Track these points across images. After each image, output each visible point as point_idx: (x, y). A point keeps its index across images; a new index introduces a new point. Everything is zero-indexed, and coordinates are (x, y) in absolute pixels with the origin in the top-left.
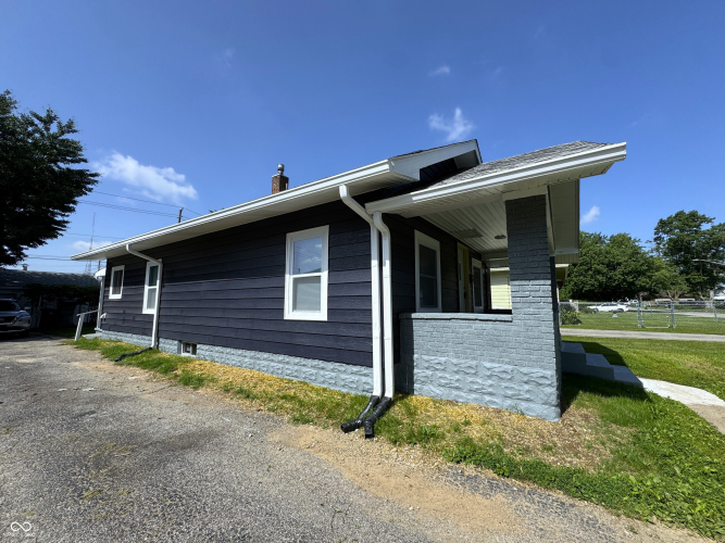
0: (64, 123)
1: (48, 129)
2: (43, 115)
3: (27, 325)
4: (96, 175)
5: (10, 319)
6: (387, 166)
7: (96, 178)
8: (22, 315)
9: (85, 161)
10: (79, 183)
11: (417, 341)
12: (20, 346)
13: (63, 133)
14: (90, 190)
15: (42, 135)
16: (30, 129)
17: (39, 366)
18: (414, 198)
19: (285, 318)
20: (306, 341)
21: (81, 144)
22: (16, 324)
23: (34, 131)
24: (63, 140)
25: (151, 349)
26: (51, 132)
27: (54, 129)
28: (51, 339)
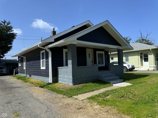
0: (8, 22)
1: (5, 25)
2: (3, 21)
3: (5, 72)
4: (16, 34)
5: (2, 71)
6: (41, 42)
7: (16, 35)
8: (5, 71)
9: (13, 31)
10: (13, 36)
11: (59, 72)
12: (4, 77)
13: (8, 25)
14: (15, 38)
15: (4, 26)
16: (1, 26)
17: (5, 80)
18: (49, 46)
19: (41, 69)
20: (43, 73)
21: (12, 26)
22: (3, 72)
23: (2, 26)
24: (8, 27)
25: (25, 77)
26: (6, 25)
27: (6, 24)
28: (10, 75)
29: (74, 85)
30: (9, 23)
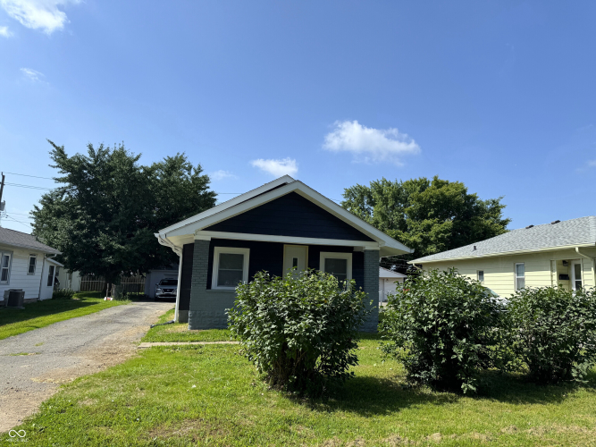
29: (192, 329)
30: (199, 170)
